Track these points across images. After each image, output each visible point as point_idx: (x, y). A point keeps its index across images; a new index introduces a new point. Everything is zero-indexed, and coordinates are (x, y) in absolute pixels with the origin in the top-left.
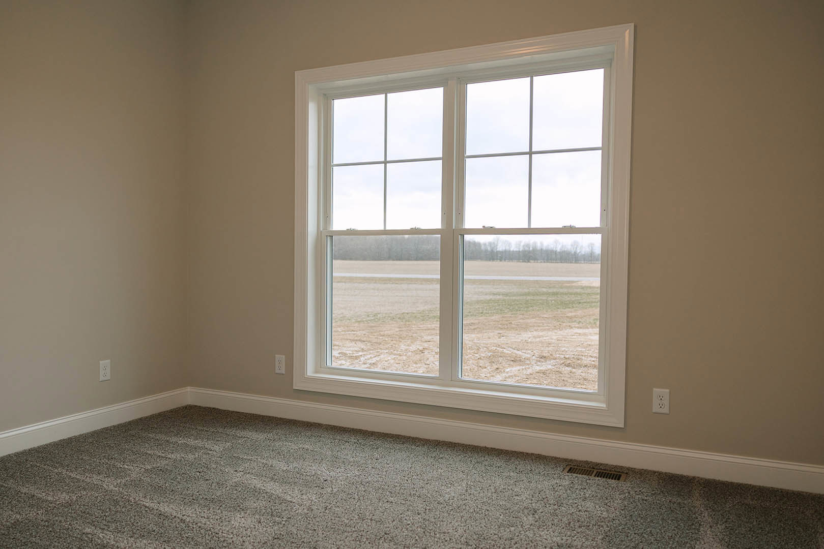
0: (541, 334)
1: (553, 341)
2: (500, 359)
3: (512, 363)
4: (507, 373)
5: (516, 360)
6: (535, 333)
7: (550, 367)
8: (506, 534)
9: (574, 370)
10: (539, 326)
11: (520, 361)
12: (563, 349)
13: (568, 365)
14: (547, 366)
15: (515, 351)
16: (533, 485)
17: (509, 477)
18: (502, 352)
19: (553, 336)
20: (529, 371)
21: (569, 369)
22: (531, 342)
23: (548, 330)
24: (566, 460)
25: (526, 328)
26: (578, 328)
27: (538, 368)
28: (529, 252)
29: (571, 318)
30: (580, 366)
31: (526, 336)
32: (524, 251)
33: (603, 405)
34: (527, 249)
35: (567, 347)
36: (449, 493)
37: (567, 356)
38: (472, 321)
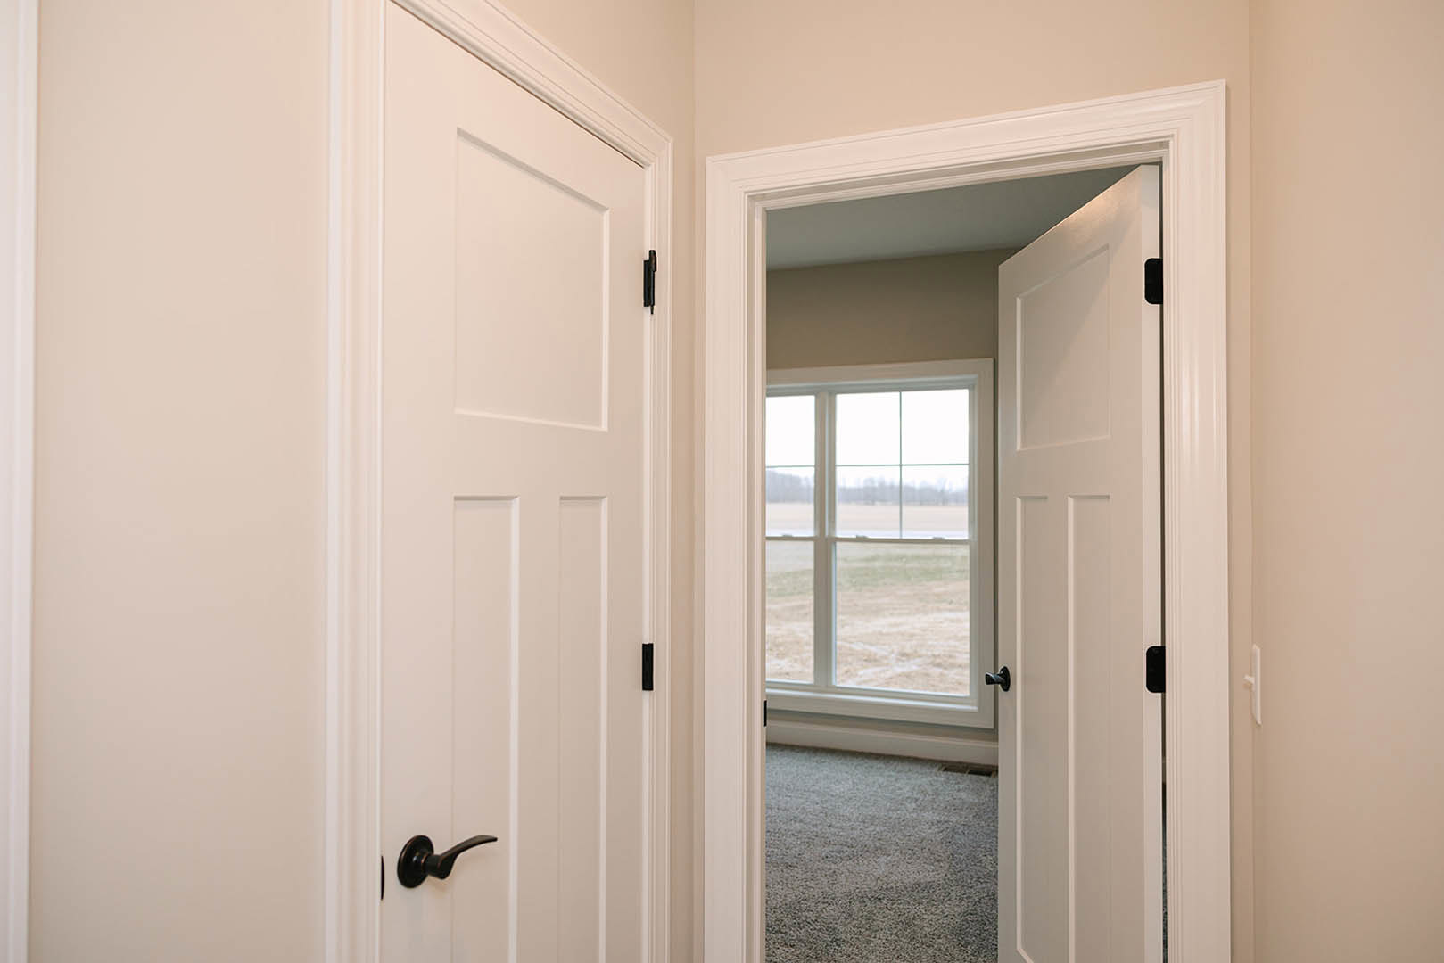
0: (900, 620)
1: (917, 631)
2: (850, 659)
3: (865, 663)
4: (861, 676)
5: (871, 660)
6: (892, 620)
7: (914, 668)
8: (895, 815)
9: (946, 672)
10: (895, 609)
11: (875, 660)
12: (930, 643)
13: (939, 665)
14: (911, 666)
15: (867, 647)
16: (913, 781)
17: (890, 776)
18: (851, 649)
19: (914, 623)
20: (889, 674)
21: (939, 670)
22: (888, 634)
23: (909, 614)
24: (941, 762)
25: (877, 612)
26: (950, 610)
27: (899, 670)
28: (874, 489)
29: (938, 595)
30: (952, 666)
31: (880, 624)
32: (866, 488)
33: (975, 708)
34: (869, 484)
35: (936, 640)
36: (839, 789)
37: (937, 653)
38: (800, 603)
